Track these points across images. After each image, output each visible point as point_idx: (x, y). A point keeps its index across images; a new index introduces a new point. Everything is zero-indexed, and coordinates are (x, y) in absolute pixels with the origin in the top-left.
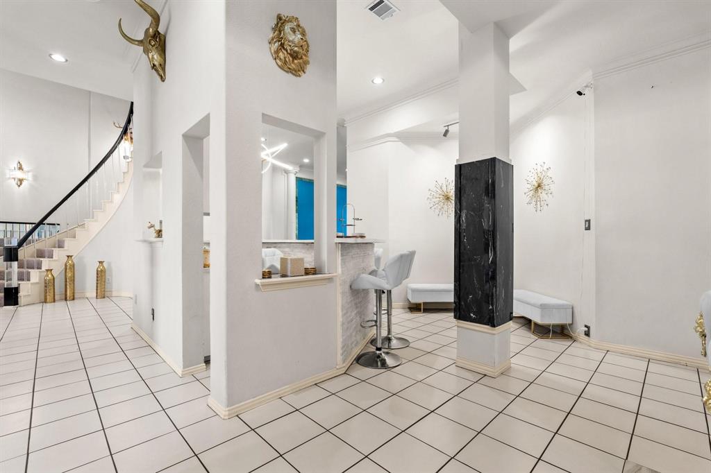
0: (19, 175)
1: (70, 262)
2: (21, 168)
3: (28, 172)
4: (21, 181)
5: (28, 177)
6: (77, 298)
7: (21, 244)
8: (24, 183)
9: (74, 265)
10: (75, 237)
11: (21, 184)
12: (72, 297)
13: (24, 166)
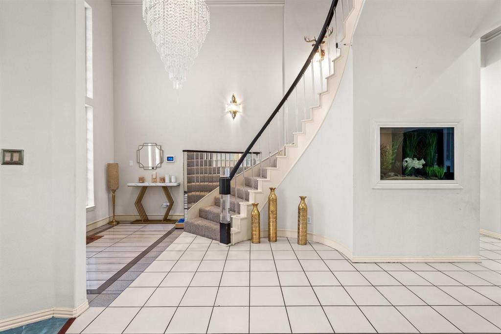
0: (233, 107)
1: (273, 196)
2: (234, 101)
3: (240, 104)
4: (235, 113)
5: (240, 109)
6: (280, 240)
7: (232, 174)
8: (238, 115)
9: (276, 199)
10: (275, 166)
11: (235, 116)
12: (274, 239)
13: (237, 99)
